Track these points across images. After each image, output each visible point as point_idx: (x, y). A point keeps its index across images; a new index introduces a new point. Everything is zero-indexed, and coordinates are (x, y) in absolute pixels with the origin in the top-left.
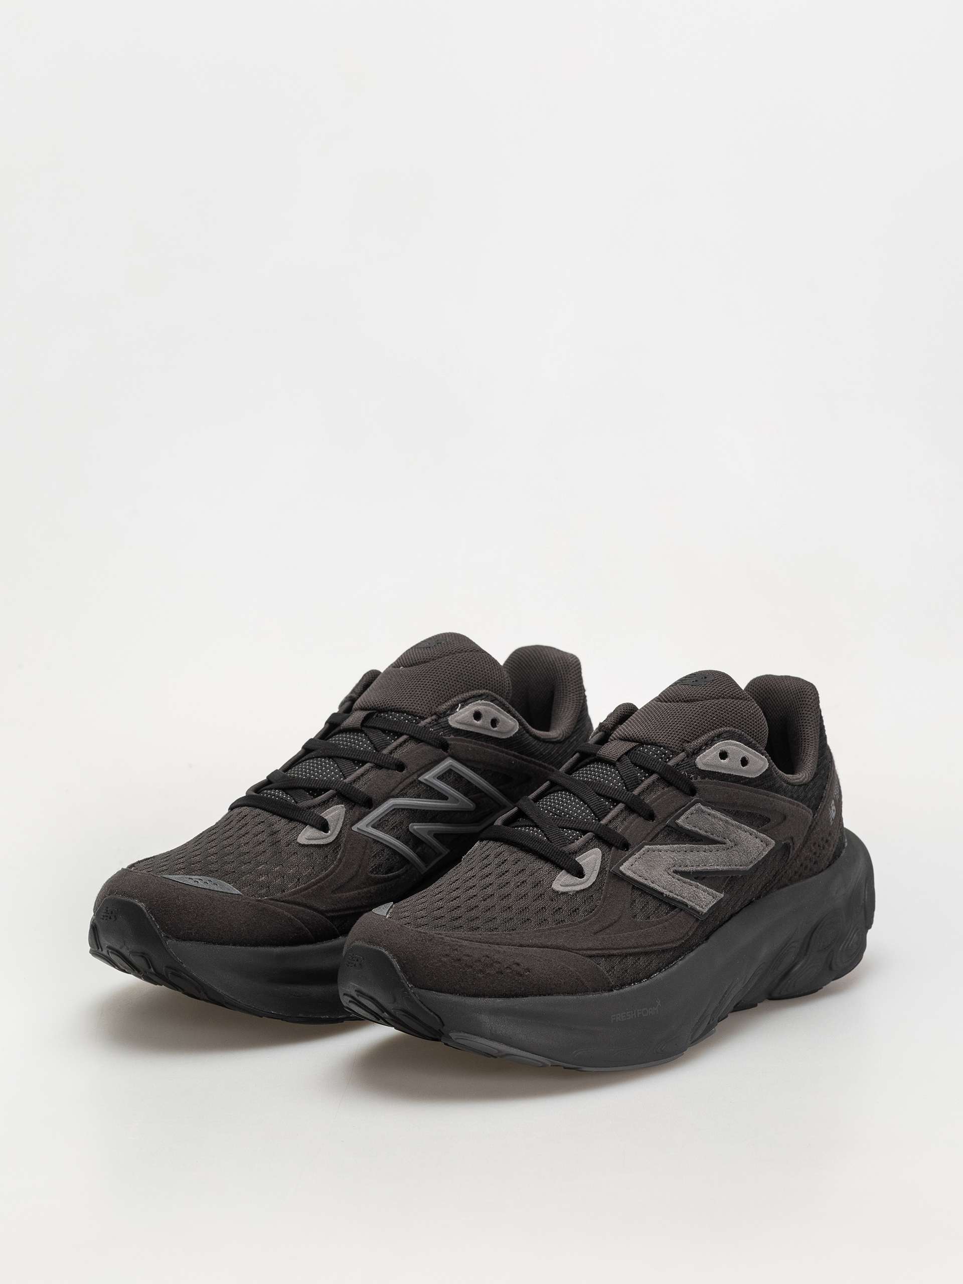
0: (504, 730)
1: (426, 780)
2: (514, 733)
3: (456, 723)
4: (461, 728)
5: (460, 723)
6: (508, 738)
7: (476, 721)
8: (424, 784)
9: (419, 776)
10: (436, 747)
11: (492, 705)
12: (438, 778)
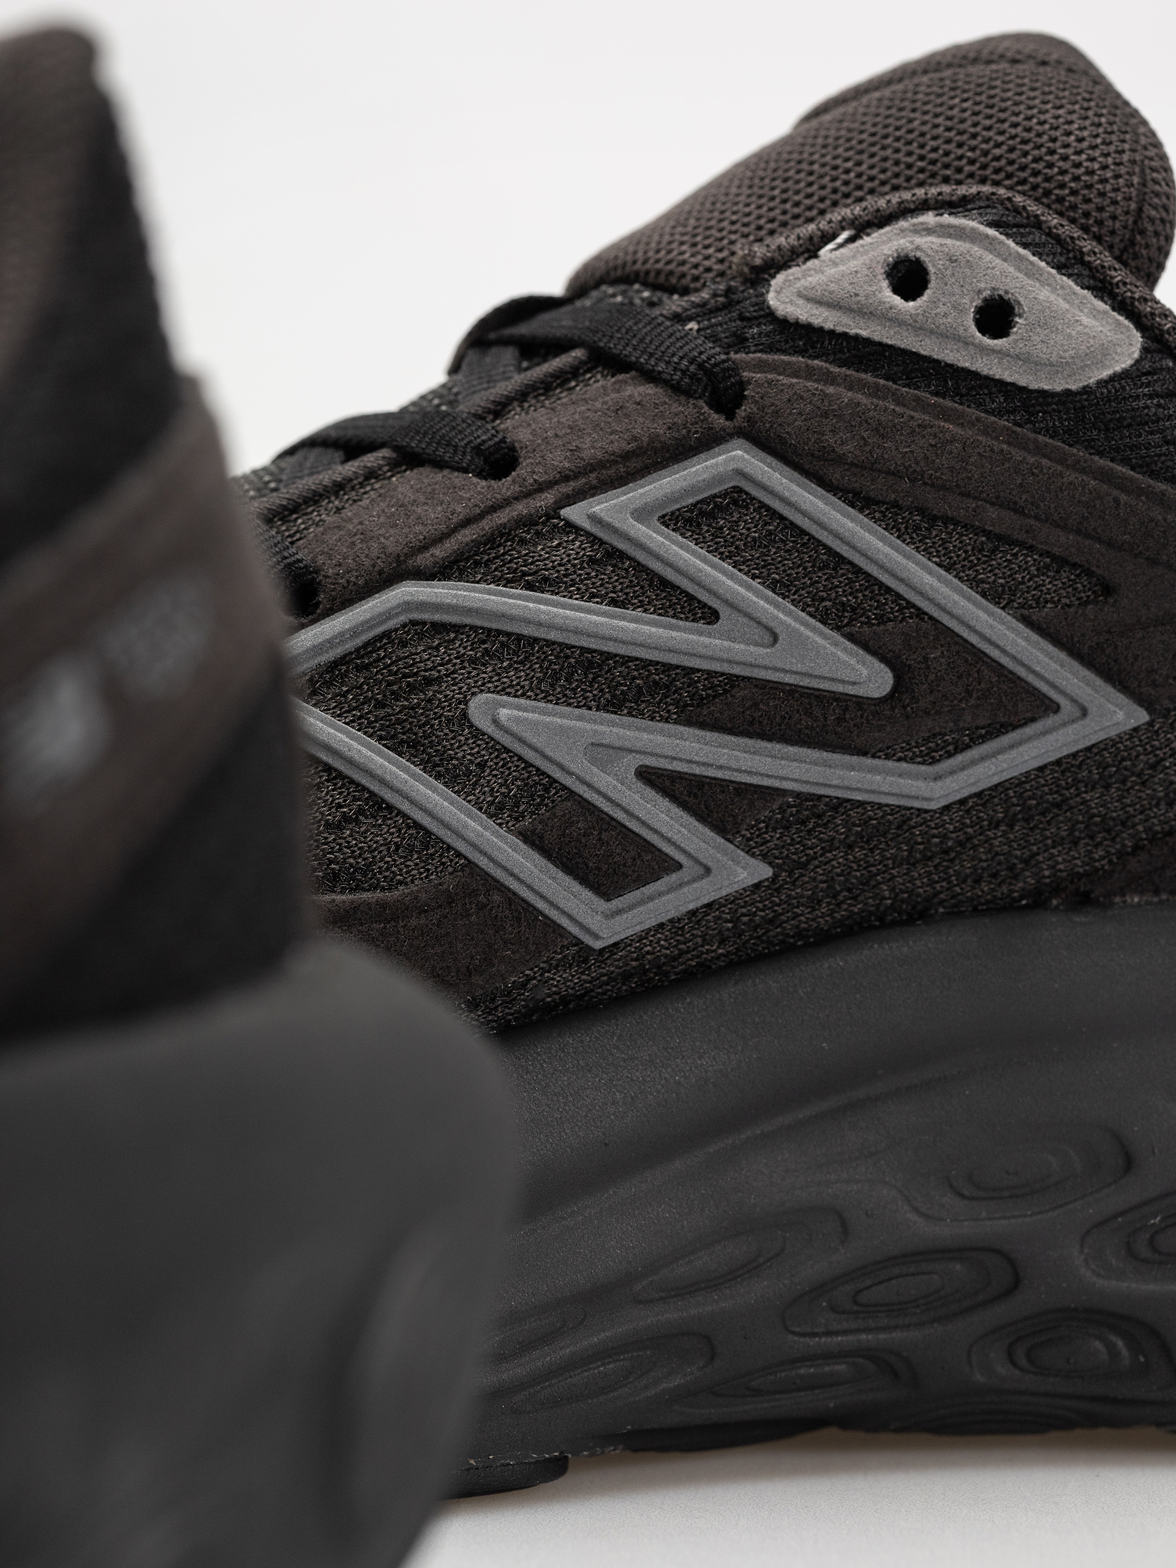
0: (1042, 352)
1: (594, 518)
2: (1105, 374)
3: (801, 302)
4: (816, 321)
5: (819, 302)
6: (1068, 393)
7: (897, 300)
8: (588, 534)
9: (571, 499)
10: (677, 389)
11: (994, 239)
12: (665, 520)
